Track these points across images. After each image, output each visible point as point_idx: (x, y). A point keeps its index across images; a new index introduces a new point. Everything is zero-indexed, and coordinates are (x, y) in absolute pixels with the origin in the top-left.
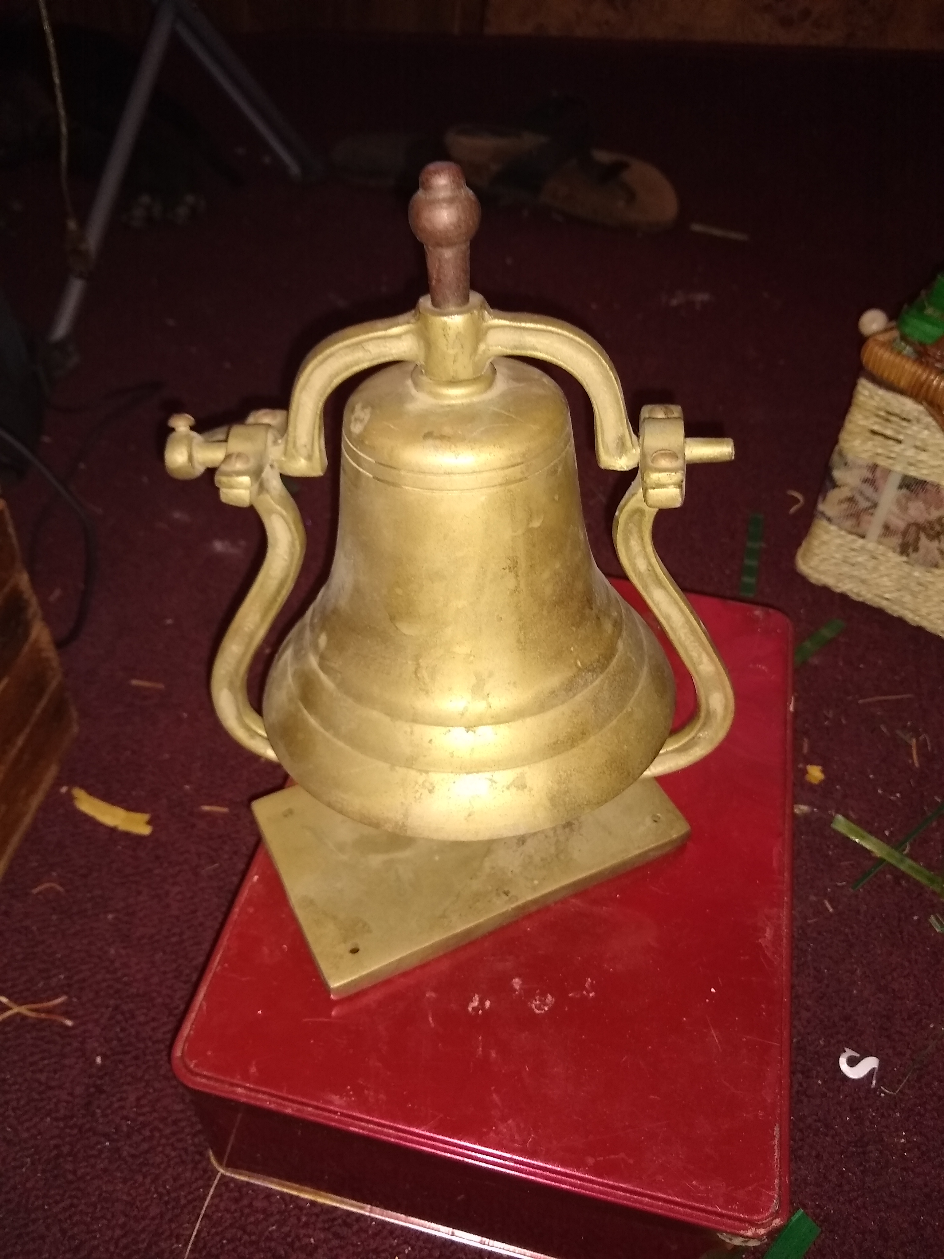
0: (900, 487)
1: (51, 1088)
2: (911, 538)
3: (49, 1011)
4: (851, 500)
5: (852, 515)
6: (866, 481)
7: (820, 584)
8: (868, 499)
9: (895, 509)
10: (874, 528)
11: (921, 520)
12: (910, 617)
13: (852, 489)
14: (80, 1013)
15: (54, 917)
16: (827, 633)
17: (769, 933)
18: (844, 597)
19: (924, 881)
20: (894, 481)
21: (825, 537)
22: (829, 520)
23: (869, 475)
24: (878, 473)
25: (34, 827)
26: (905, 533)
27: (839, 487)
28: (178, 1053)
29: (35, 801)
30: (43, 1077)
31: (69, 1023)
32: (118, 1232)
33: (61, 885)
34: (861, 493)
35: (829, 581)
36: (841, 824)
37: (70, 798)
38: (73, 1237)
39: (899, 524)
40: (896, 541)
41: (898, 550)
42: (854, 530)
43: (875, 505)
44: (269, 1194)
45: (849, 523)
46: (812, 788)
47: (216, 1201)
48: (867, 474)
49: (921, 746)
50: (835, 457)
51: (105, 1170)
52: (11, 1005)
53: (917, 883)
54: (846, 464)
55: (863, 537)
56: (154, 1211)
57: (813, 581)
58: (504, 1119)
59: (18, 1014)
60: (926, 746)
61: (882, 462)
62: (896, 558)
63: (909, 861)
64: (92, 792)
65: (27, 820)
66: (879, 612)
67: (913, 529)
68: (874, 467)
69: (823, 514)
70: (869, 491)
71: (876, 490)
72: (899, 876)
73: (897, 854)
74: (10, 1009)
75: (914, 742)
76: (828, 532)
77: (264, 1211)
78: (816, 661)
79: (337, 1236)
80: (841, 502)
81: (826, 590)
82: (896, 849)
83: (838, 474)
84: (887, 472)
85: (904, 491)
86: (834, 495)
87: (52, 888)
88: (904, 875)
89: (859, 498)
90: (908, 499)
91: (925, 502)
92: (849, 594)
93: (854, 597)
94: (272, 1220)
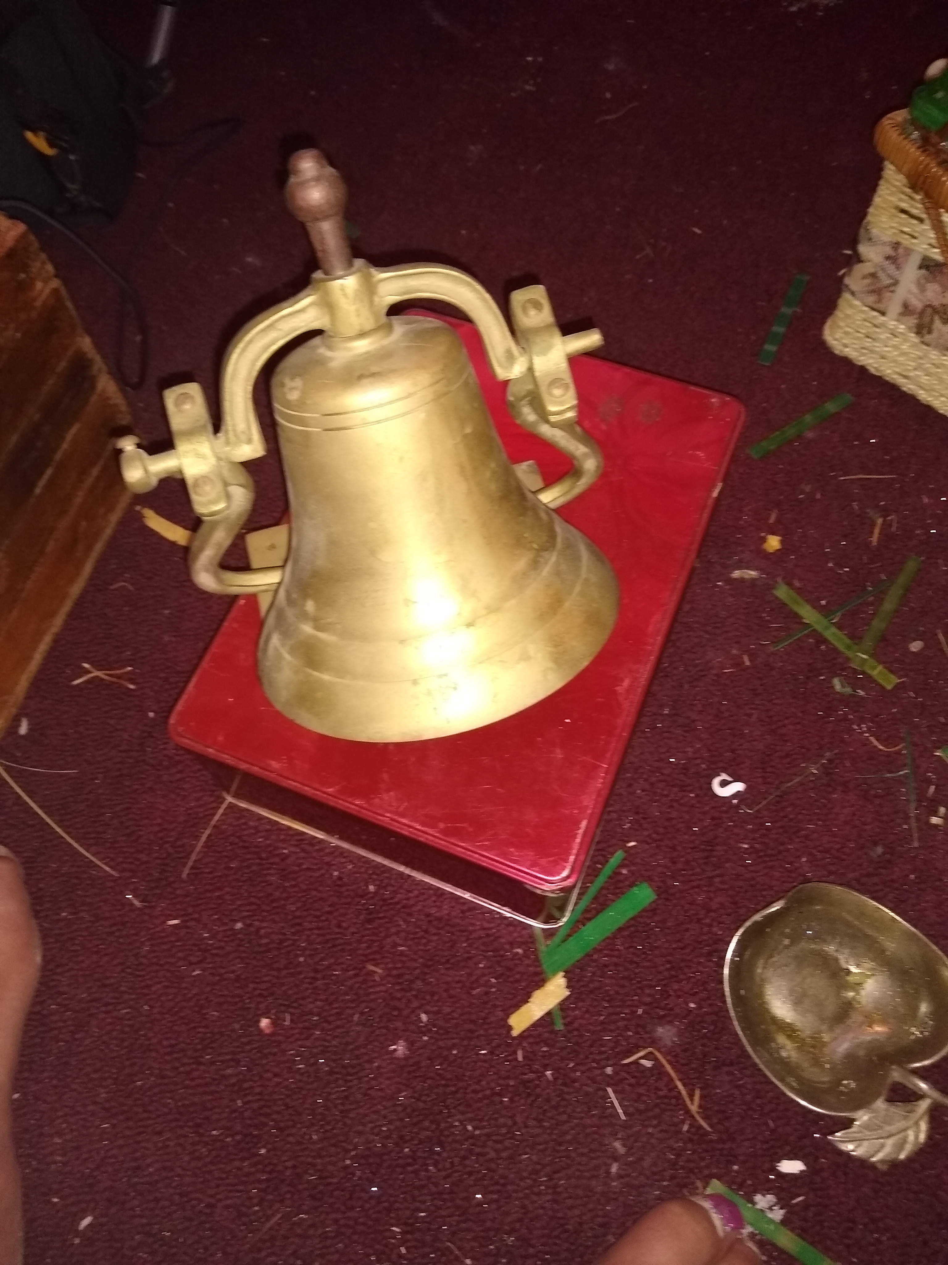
0: (920, 267)
1: (117, 730)
2: (927, 320)
3: (119, 677)
4: (873, 275)
5: (873, 291)
6: (888, 258)
7: (842, 355)
8: (890, 277)
9: (915, 289)
10: (894, 307)
11: (936, 303)
12: (923, 396)
13: (876, 265)
14: (140, 681)
15: (126, 609)
16: (831, 407)
17: (626, 683)
18: (863, 370)
19: (841, 647)
20: (915, 260)
21: (849, 312)
22: (853, 293)
23: (891, 252)
24: (901, 251)
25: (114, 538)
26: (922, 314)
27: (862, 262)
28: (172, 721)
29: (115, 518)
30: (112, 722)
31: (132, 687)
32: (157, 829)
33: (132, 584)
34: (883, 270)
35: (850, 353)
36: (782, 592)
37: (140, 518)
38: (127, 827)
39: (917, 303)
40: (913, 321)
41: (915, 330)
42: (875, 306)
43: (896, 283)
44: (261, 818)
45: (871, 299)
46: (767, 556)
47: (223, 818)
48: (889, 251)
49: (886, 525)
50: (862, 231)
51: (151, 789)
52: (92, 669)
53: (835, 650)
54: (870, 239)
55: (883, 314)
56: (182, 819)
57: (837, 352)
58: (388, 791)
59: (97, 677)
60: (890, 526)
61: (906, 241)
62: (914, 338)
63: (834, 630)
64: (160, 512)
65: (108, 532)
66: (893, 388)
67: (929, 310)
68: (896, 245)
69: (847, 286)
70: (891, 269)
71: (898, 268)
72: (821, 640)
73: (825, 622)
74: (90, 672)
75: (880, 521)
76: (852, 306)
77: (255, 828)
78: (810, 435)
79: (303, 850)
80: (864, 277)
81: (846, 361)
82: (826, 617)
83: (863, 249)
84: (909, 251)
85: (923, 271)
86: (860, 270)
87: (124, 586)
88: (825, 641)
89: (881, 274)
90: (928, 281)
91: (942, 285)
92: (868, 368)
93: (873, 371)
94: (260, 834)
